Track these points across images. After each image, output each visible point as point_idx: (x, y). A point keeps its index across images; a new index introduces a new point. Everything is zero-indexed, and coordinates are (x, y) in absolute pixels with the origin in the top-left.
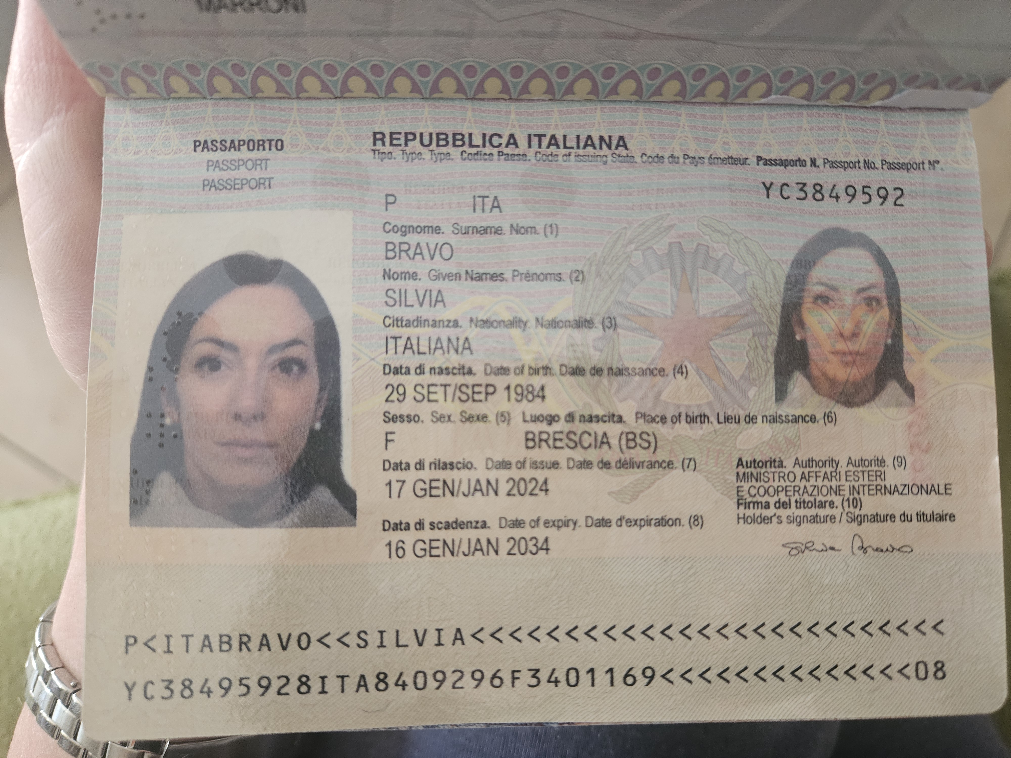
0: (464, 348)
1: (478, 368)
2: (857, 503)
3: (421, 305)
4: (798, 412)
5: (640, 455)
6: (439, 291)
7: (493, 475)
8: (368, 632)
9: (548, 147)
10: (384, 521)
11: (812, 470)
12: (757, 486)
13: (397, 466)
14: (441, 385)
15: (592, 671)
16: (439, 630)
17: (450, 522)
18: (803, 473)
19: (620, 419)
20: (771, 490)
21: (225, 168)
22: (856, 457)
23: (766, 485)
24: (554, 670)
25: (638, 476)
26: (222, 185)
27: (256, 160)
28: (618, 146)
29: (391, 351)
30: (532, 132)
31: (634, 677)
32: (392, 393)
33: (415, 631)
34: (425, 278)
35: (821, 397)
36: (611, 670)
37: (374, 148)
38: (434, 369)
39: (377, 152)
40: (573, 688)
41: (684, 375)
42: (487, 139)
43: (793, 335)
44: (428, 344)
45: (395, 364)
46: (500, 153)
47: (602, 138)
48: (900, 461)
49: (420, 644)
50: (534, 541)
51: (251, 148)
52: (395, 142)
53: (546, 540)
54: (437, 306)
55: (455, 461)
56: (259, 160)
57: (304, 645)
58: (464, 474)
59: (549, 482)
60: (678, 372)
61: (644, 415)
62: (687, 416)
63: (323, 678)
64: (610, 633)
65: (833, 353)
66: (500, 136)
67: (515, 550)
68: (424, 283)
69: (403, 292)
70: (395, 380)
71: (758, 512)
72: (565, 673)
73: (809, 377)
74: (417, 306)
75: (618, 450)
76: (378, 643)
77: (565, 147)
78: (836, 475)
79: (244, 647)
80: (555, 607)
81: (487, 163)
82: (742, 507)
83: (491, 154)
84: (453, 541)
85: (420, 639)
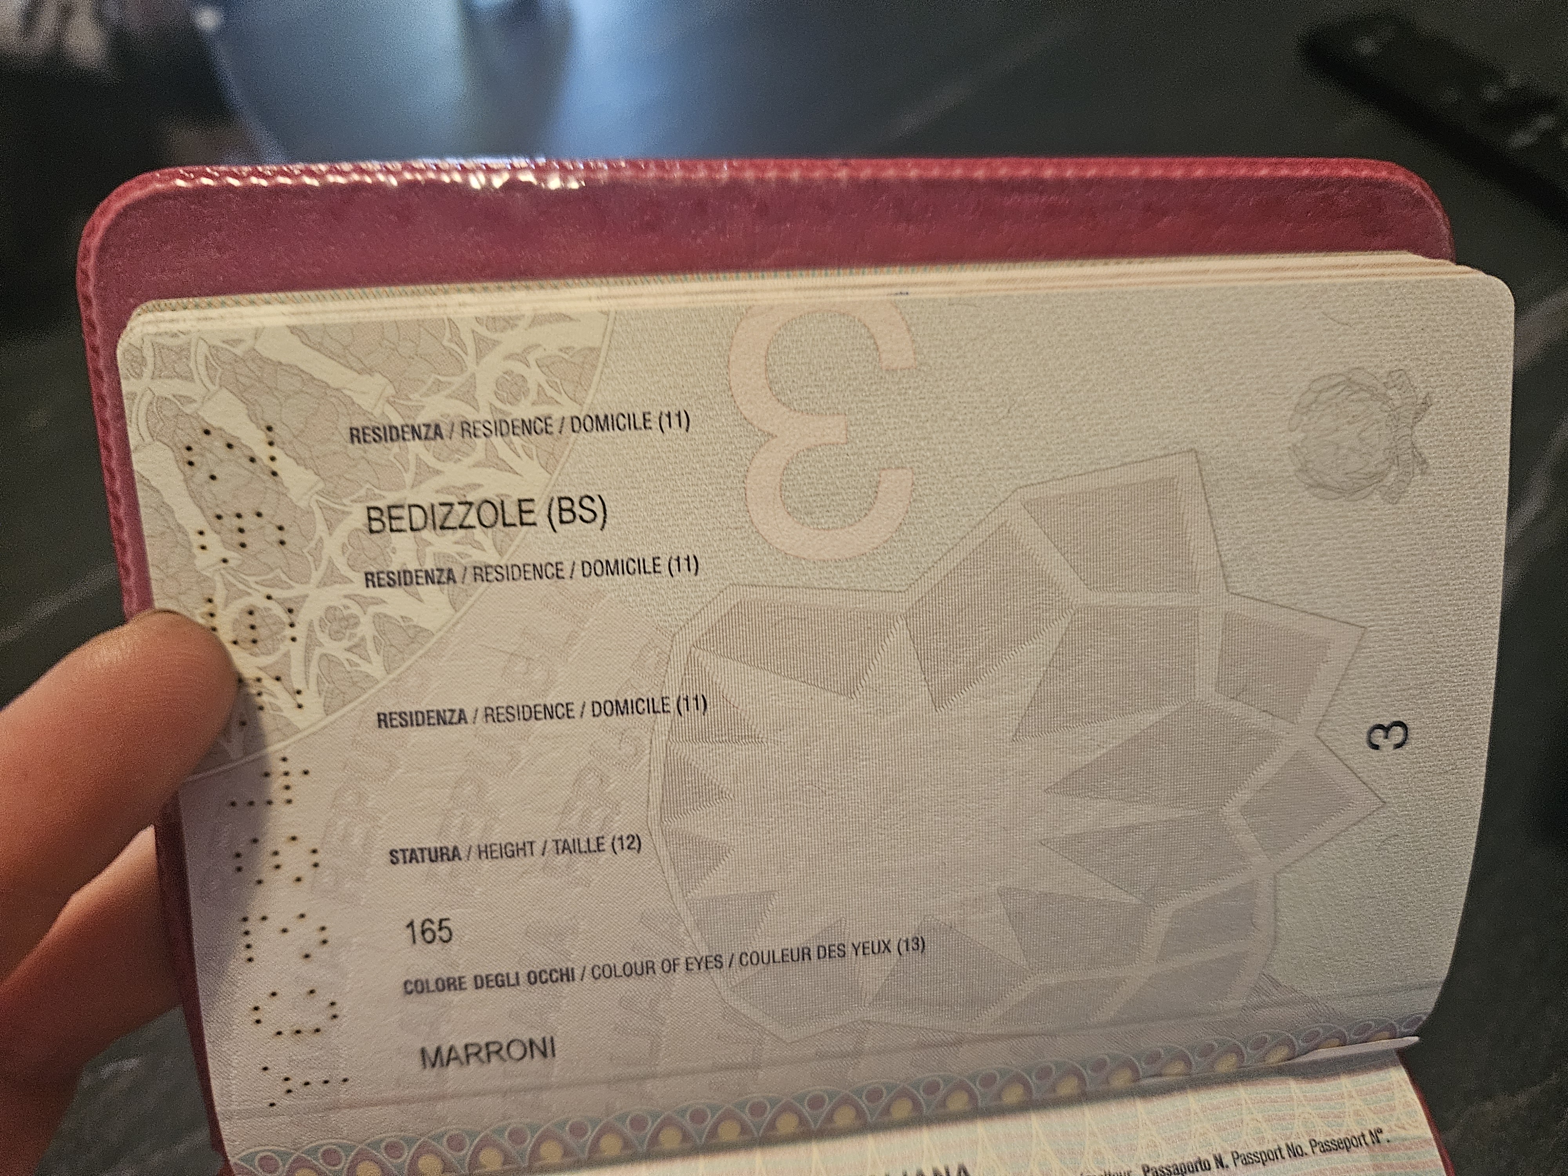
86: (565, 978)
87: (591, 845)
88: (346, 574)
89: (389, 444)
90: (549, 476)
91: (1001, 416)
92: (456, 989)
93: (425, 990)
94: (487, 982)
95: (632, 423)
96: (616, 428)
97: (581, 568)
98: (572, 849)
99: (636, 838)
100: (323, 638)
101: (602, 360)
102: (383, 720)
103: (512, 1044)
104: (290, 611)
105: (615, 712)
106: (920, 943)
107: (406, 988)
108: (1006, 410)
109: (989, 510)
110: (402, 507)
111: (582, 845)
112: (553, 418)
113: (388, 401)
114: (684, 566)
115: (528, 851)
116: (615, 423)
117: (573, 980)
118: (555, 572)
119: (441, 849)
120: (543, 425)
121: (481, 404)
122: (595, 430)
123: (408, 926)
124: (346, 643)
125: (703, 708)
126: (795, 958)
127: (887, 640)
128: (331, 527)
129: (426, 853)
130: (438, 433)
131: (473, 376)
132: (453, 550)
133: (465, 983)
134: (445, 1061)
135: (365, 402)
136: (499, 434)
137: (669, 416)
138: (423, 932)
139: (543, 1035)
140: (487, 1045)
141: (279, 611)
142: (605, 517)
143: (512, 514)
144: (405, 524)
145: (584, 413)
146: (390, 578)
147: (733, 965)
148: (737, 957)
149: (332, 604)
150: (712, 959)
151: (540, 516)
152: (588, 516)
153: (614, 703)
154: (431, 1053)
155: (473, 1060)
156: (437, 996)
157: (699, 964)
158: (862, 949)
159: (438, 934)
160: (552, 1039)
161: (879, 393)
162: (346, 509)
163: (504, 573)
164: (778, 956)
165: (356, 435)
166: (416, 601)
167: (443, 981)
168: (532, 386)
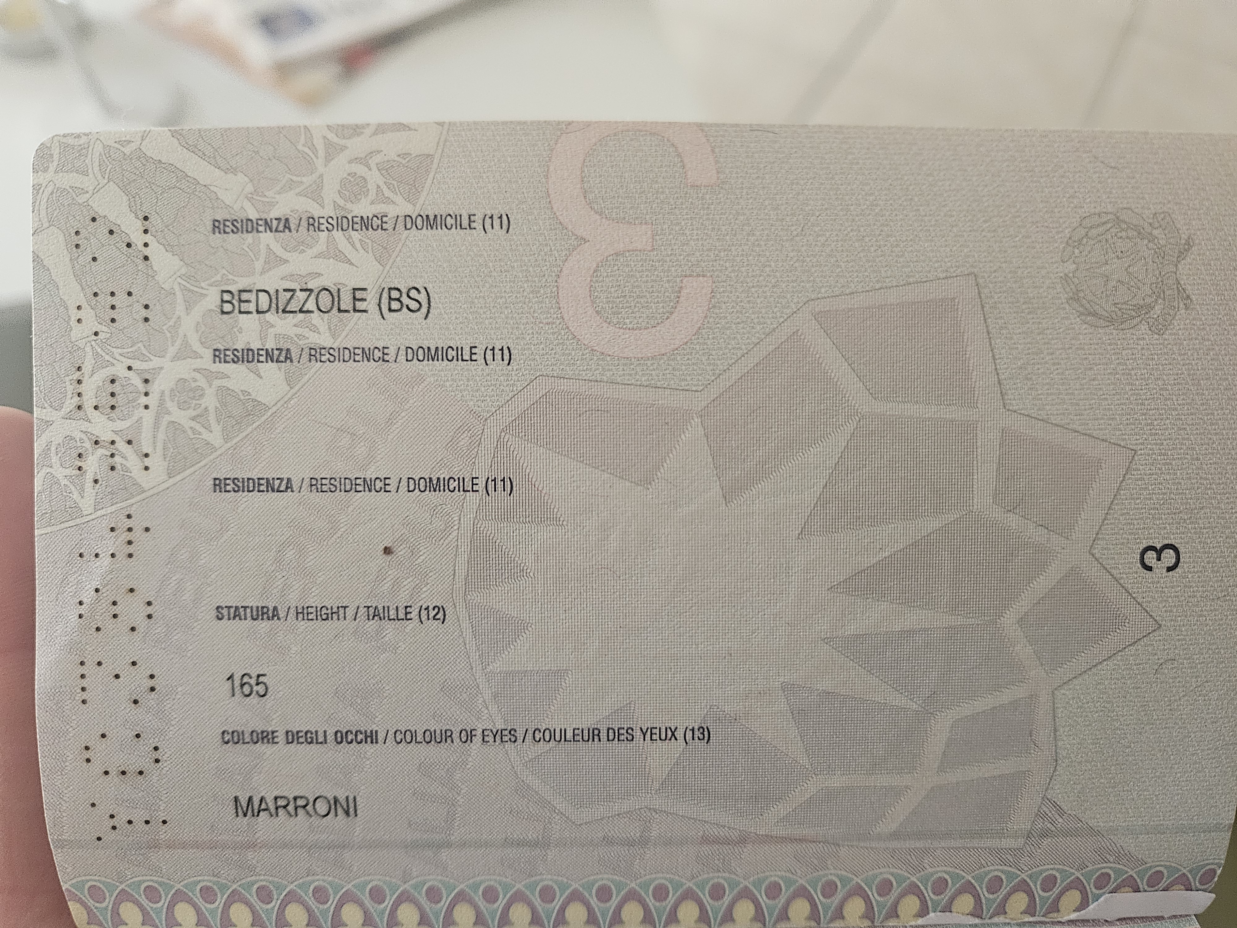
86: (369, 739)
87: (399, 613)
88: (198, 350)
89: (245, 235)
90: (381, 268)
91: (795, 233)
92: (268, 742)
93: (241, 741)
94: (298, 738)
95: (458, 223)
96: (444, 227)
97: (404, 353)
98: (382, 615)
99: (441, 610)
100: (170, 405)
101: (435, 166)
102: (219, 485)
103: (318, 800)
104: (146, 381)
105: (428, 488)
106: (706, 733)
107: (223, 738)
108: (800, 229)
109: (782, 320)
110: (250, 291)
111: (391, 613)
112: (389, 216)
113: (247, 197)
114: (498, 356)
115: (342, 615)
116: (443, 222)
117: (377, 742)
118: (381, 356)
119: (263, 608)
120: (380, 222)
121: (326, 202)
122: (425, 228)
123: (228, 679)
124: (192, 413)
125: (509, 489)
126: (586, 738)
127: (683, 436)
128: (188, 309)
129: (248, 610)
130: (287, 227)
131: (321, 176)
132: (293, 332)
133: (277, 737)
134: (256, 811)
135: (228, 198)
136: (340, 228)
137: (491, 217)
138: (242, 685)
139: (346, 794)
140: (295, 799)
141: (137, 382)
142: (429, 308)
143: (346, 302)
144: (252, 307)
145: (416, 214)
146: (235, 355)
147: (526, 740)
148: (530, 732)
149: (183, 376)
150: (506, 732)
151: (370, 304)
152: (414, 305)
153: (428, 480)
154: (244, 803)
155: (281, 811)
156: (252, 747)
157: (495, 736)
158: (649, 733)
159: (255, 688)
160: (355, 798)
161: (684, 206)
162: (204, 292)
163: (336, 354)
164: (569, 735)
165: (217, 226)
166: (256, 377)
167: (258, 734)
168: (372, 187)
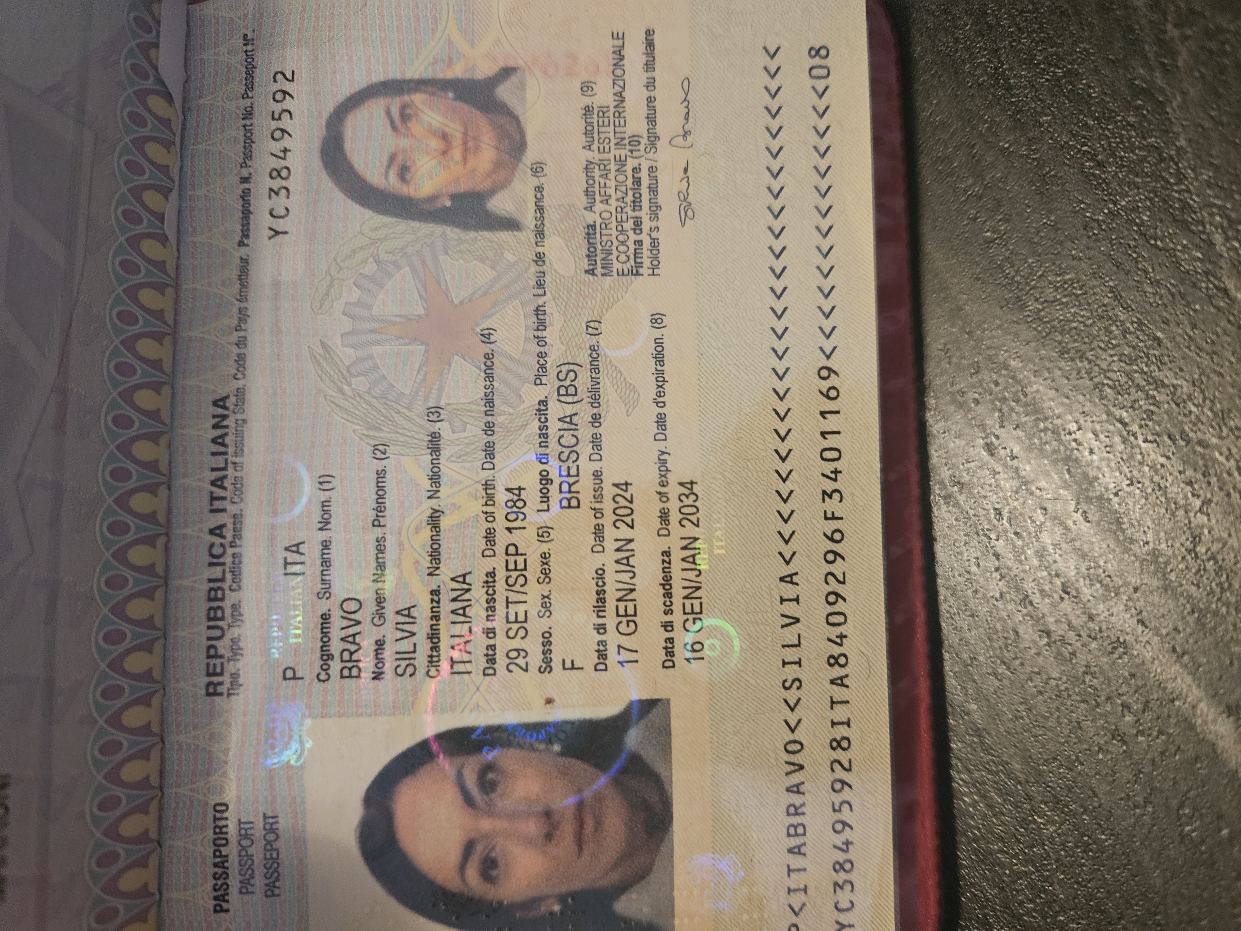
0: (464, 582)
1: (488, 565)
2: (635, 140)
3: (413, 634)
4: (532, 207)
5: (584, 381)
6: (397, 613)
7: (610, 545)
8: (784, 678)
9: (225, 488)
10: (664, 667)
11: (597, 193)
12: (617, 254)
13: (602, 655)
14: (507, 607)
15: (823, 434)
16: (782, 600)
17: (663, 591)
18: (601, 202)
19: (543, 403)
20: (621, 238)
21: (250, 872)
22: (583, 140)
23: (616, 243)
24: (823, 475)
25: (608, 383)
26: (272, 873)
27: (240, 835)
28: (225, 407)
29: (468, 667)
30: (207, 508)
31: (830, 389)
32: (517, 665)
33: (783, 626)
34: (383, 630)
35: (515, 179)
36: (823, 414)
37: (225, 695)
38: (488, 616)
39: (231, 691)
40: (843, 455)
41: (491, 331)
42: (215, 561)
43: (445, 209)
44: (460, 625)
45: (482, 662)
46: (233, 545)
47: (215, 427)
48: (587, 88)
49: (797, 620)
50: (683, 498)
51: (224, 842)
52: (218, 670)
53: (681, 484)
54: (415, 615)
55: (596, 588)
56: (239, 831)
57: (797, 747)
58: (610, 577)
59: (616, 482)
60: (489, 339)
61: (538, 377)
62: (538, 330)
63: (833, 724)
64: (782, 414)
65: (465, 164)
66: (212, 545)
67: (693, 518)
68: (389, 631)
69: (398, 656)
70: (501, 661)
71: (646, 253)
72: (827, 463)
73: (492, 192)
74: (414, 639)
75: (579, 405)
76: (796, 667)
77: (225, 469)
78: (603, 165)
79: (800, 811)
80: (755, 474)
81: (245, 560)
82: (641, 271)
83: (234, 556)
84: (684, 588)
85: (791, 621)
